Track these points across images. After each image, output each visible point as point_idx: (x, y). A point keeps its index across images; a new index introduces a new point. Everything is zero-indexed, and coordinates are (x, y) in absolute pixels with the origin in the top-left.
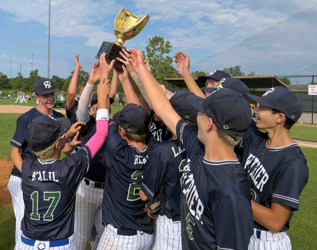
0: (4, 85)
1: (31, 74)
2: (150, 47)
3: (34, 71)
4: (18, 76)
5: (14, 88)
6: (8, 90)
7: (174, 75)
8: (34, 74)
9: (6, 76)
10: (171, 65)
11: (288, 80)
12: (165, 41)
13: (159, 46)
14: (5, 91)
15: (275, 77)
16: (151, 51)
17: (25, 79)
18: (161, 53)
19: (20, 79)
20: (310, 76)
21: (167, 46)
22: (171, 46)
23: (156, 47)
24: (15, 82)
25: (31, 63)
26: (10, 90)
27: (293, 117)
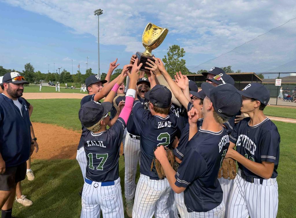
0: (68, 80)
1: (87, 71)
2: (170, 53)
3: (89, 70)
4: (78, 73)
5: (75, 81)
6: (71, 83)
7: (186, 72)
8: (89, 72)
9: (69, 73)
10: (184, 65)
11: (262, 76)
12: (181, 48)
13: (176, 52)
14: (70, 84)
15: (254, 74)
16: (171, 56)
17: (82, 75)
18: (178, 57)
19: (79, 75)
20: (277, 73)
21: (182, 52)
22: (185, 52)
23: (174, 53)
24: (76, 77)
25: (87, 63)
26: (72, 82)
27: (265, 102)
